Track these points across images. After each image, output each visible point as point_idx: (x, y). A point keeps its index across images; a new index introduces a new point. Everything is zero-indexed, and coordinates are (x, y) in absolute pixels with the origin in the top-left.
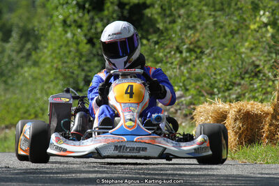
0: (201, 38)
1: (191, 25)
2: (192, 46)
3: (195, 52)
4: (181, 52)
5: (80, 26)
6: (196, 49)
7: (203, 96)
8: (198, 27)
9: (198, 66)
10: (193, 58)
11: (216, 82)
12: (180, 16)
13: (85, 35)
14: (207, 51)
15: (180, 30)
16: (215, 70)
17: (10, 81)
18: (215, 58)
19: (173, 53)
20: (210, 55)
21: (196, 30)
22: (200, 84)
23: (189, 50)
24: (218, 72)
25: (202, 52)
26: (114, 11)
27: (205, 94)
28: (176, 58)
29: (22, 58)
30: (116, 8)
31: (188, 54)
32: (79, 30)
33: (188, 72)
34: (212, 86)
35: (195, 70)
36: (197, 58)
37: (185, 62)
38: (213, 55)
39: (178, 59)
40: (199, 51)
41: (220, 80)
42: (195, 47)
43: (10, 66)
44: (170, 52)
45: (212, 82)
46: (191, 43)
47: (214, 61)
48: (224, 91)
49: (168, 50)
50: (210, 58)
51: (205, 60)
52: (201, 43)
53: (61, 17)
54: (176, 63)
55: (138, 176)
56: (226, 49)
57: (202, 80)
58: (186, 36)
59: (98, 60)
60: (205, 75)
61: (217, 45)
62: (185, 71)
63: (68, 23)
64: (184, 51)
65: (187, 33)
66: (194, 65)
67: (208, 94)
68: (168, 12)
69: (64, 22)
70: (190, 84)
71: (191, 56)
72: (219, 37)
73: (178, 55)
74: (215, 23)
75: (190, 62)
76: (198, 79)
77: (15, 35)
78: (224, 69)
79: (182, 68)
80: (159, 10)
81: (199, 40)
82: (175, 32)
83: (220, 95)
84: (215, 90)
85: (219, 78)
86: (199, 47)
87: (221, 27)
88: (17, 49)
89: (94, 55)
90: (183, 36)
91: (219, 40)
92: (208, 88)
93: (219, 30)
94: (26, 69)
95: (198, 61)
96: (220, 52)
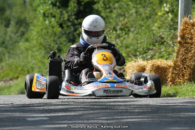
0: (128, 22)
1: (122, 14)
2: (123, 27)
3: (125, 30)
4: (116, 31)
5: (54, 17)
6: (125, 29)
7: (130, 57)
8: (127, 15)
9: (127, 39)
10: (124, 34)
11: (138, 48)
12: (115, 8)
13: (57, 22)
14: (132, 29)
15: (116, 17)
16: (137, 40)
17: (11, 52)
18: (137, 34)
19: (111, 31)
20: (134, 32)
21: (125, 17)
22: (128, 50)
23: (121, 29)
24: (139, 42)
25: (129, 30)
26: (75, 7)
27: (132, 56)
28: (113, 34)
29: (18, 36)
30: (76, 5)
31: (120, 32)
32: (53, 19)
33: (121, 43)
34: (136, 51)
35: (125, 41)
36: (126, 34)
37: (119, 36)
38: (135, 32)
39: (115, 35)
40: (127, 30)
41: (140, 47)
42: (125, 27)
43: (10, 42)
44: (109, 31)
45: (136, 48)
46: (122, 25)
47: (136, 36)
48: (143, 54)
49: (108, 29)
50: (134, 33)
51: (131, 35)
52: (128, 25)
53: (42, 11)
54: (113, 37)
55: (93, 107)
56: (143, 28)
57: (129, 47)
58: (119, 20)
59: (66, 37)
60: (131, 44)
61: (138, 25)
62: (119, 42)
63: (46, 15)
64: (118, 30)
65: (120, 18)
66: (124, 39)
67: (134, 56)
68: (108, 6)
69: (44, 14)
70: (122, 50)
71: (122, 32)
72: (139, 21)
73: (114, 32)
74: (136, 12)
75: (122, 36)
76: (127, 47)
77: (13, 23)
78: (143, 40)
79: (117, 40)
80: (103, 5)
81: (127, 23)
82: (112, 18)
83: (141, 56)
84: (138, 53)
85: (139, 45)
86: (127, 27)
87: (140, 15)
88: (15, 31)
89: (63, 34)
90: (117, 21)
91: (139, 22)
92: (133, 52)
93: (139, 17)
94: (21, 44)
95: (127, 36)
96: (140, 30)
